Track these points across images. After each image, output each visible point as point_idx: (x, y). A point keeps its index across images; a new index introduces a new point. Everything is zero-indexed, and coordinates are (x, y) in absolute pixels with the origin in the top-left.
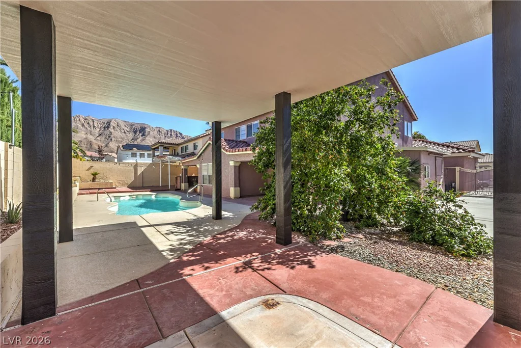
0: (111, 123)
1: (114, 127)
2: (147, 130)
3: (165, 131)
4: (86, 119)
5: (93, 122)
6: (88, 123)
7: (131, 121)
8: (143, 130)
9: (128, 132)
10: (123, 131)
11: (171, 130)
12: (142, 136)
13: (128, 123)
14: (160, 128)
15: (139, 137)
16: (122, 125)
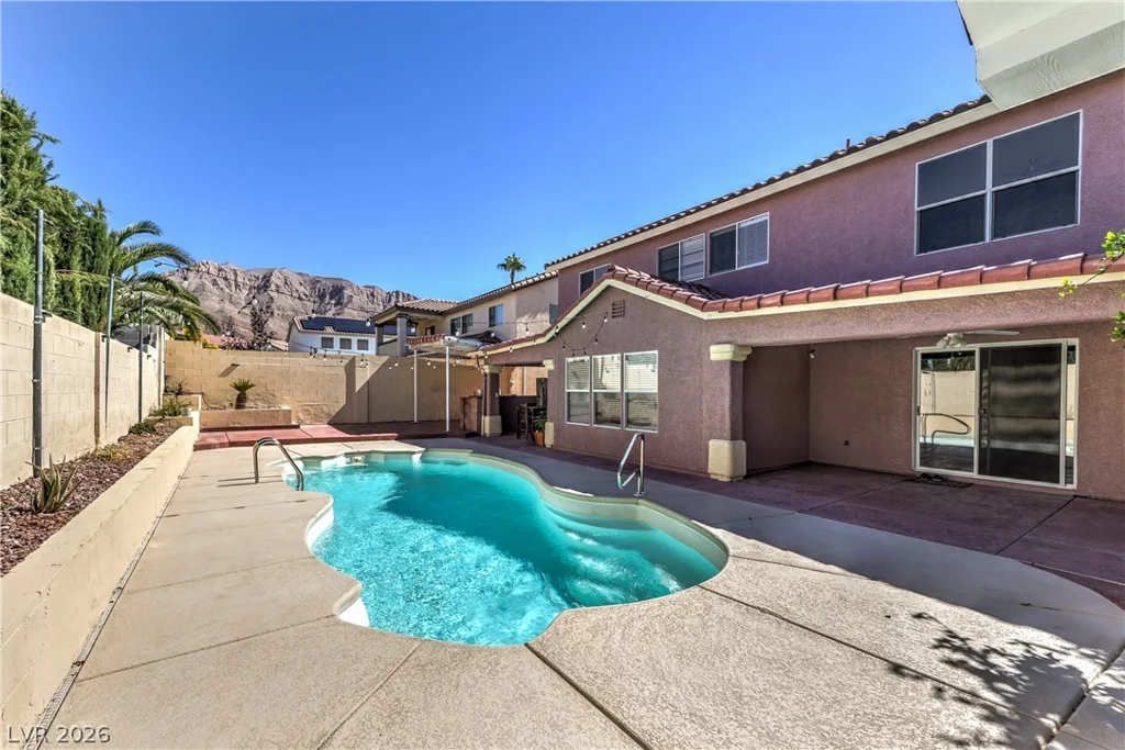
0: (273, 278)
1: (277, 286)
2: (347, 292)
3: (384, 295)
4: (220, 270)
5: (236, 275)
6: (226, 279)
7: (314, 273)
8: (337, 292)
9: (306, 296)
10: (295, 294)
11: (397, 293)
12: (336, 305)
13: (306, 278)
14: (373, 287)
15: (328, 307)
16: (295, 280)
